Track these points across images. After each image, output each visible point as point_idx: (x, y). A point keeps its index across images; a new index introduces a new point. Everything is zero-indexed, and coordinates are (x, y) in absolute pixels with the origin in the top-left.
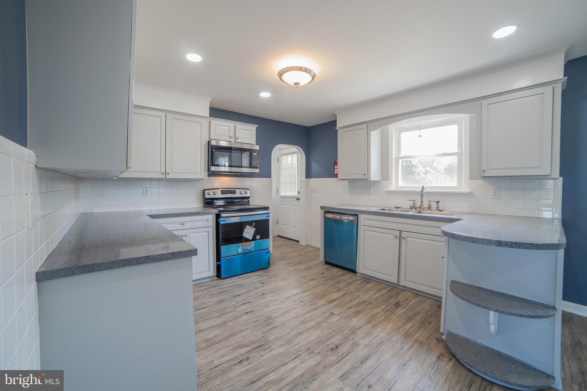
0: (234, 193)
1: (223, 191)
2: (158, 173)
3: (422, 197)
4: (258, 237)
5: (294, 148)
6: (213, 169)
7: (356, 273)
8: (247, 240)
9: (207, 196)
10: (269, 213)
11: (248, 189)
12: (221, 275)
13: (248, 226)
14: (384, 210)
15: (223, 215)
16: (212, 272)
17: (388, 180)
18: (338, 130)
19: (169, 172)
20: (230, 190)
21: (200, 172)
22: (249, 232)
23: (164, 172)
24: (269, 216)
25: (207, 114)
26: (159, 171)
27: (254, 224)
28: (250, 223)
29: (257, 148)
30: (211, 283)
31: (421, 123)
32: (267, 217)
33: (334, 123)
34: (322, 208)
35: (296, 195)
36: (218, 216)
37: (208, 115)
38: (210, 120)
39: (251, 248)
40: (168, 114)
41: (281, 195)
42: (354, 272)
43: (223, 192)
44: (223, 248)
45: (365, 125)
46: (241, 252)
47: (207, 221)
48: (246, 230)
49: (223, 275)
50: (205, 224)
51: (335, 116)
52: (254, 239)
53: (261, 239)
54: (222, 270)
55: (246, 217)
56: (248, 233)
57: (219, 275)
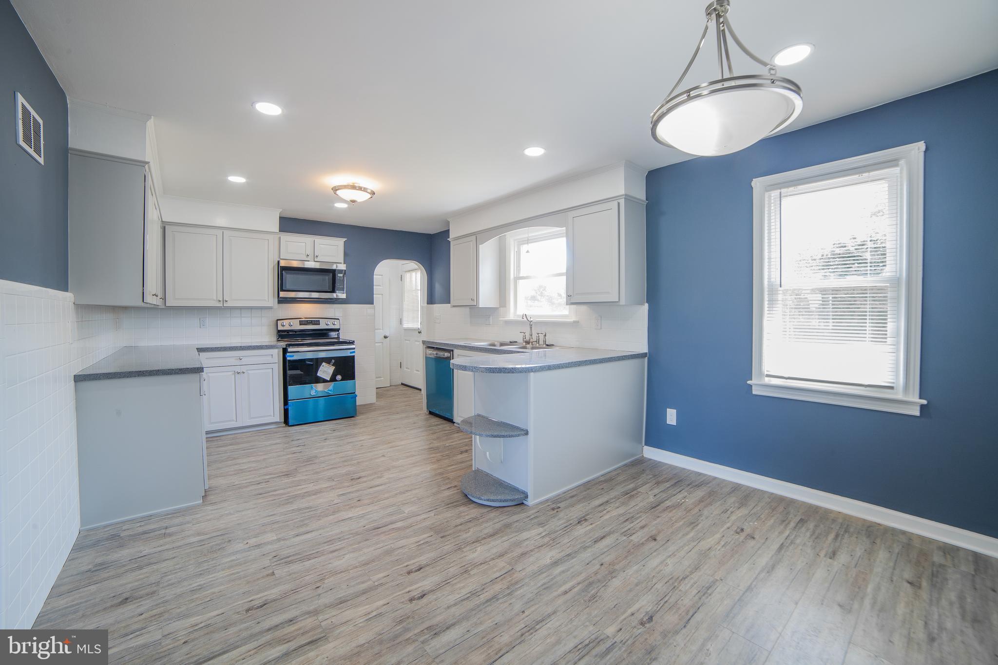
0: (318, 323)
1: (302, 321)
2: (214, 300)
3: (531, 328)
4: (339, 377)
5: (412, 264)
6: (282, 294)
7: (454, 423)
8: (325, 381)
9: (280, 328)
10: (354, 349)
11: (339, 319)
12: (289, 422)
13: (324, 364)
14: (494, 345)
15: (290, 350)
16: (278, 417)
17: (506, 307)
18: (451, 242)
19: (227, 300)
20: (312, 321)
21: (266, 299)
22: (326, 371)
23: (221, 299)
24: (354, 352)
25: (276, 227)
26: (215, 298)
27: (333, 361)
28: (328, 360)
29: (343, 267)
30: (275, 430)
31: (530, 235)
32: (351, 353)
33: (446, 233)
34: (424, 342)
35: (419, 327)
36: (285, 351)
37: (277, 229)
38: (279, 236)
39: (329, 390)
40: (225, 232)
41: (404, 326)
42: (451, 421)
43: (301, 323)
44: (291, 388)
45: (474, 237)
46: (314, 394)
47: (271, 356)
48: (321, 368)
49: (291, 422)
50: (269, 359)
51: (448, 223)
52: (333, 379)
53: (341, 380)
54: (289, 415)
55: (322, 352)
56: (324, 372)
57: (286, 421)
